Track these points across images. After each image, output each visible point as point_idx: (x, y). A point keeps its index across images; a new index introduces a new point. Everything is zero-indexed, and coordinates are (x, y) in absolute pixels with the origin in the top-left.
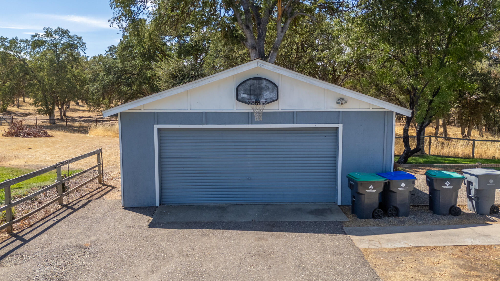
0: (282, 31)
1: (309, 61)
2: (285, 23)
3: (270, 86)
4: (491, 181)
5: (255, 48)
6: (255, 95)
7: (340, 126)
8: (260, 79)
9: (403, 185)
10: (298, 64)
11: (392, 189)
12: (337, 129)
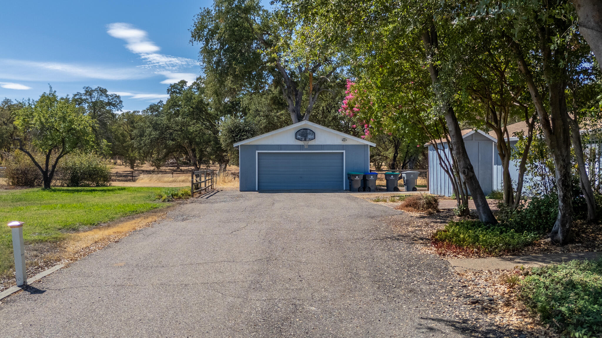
0: (313, 101)
1: (332, 120)
2: (315, 95)
3: (311, 132)
4: (412, 176)
5: (295, 111)
6: (304, 136)
7: (344, 151)
8: (307, 129)
9: (372, 177)
10: (324, 121)
11: (367, 178)
12: (343, 153)
